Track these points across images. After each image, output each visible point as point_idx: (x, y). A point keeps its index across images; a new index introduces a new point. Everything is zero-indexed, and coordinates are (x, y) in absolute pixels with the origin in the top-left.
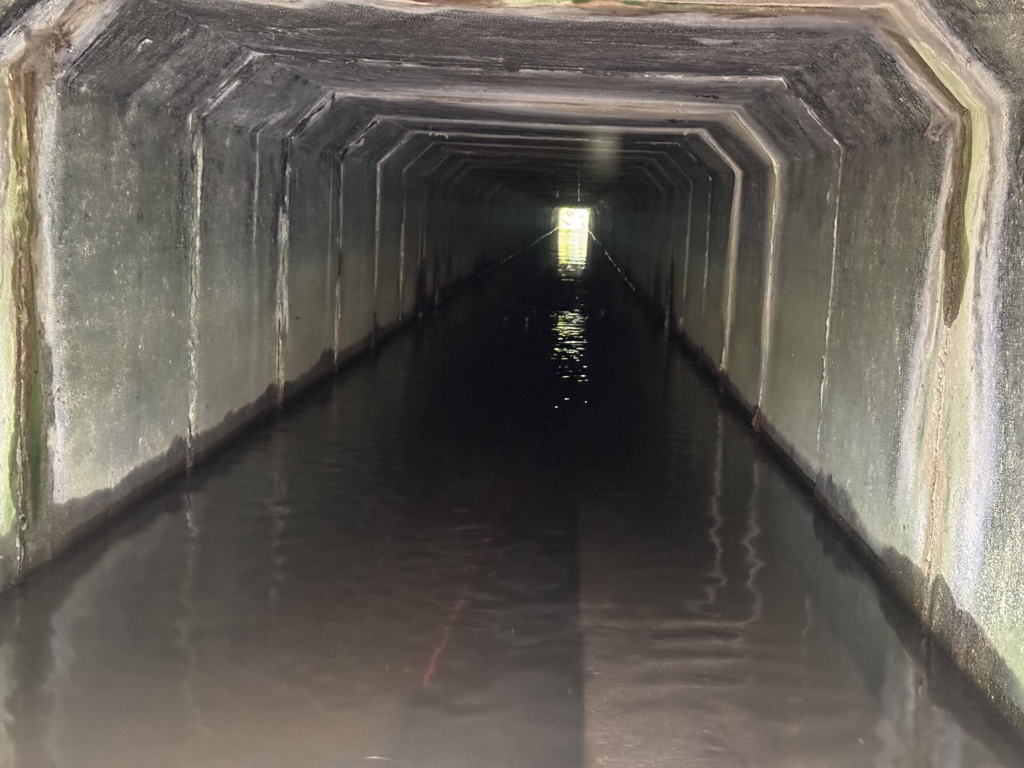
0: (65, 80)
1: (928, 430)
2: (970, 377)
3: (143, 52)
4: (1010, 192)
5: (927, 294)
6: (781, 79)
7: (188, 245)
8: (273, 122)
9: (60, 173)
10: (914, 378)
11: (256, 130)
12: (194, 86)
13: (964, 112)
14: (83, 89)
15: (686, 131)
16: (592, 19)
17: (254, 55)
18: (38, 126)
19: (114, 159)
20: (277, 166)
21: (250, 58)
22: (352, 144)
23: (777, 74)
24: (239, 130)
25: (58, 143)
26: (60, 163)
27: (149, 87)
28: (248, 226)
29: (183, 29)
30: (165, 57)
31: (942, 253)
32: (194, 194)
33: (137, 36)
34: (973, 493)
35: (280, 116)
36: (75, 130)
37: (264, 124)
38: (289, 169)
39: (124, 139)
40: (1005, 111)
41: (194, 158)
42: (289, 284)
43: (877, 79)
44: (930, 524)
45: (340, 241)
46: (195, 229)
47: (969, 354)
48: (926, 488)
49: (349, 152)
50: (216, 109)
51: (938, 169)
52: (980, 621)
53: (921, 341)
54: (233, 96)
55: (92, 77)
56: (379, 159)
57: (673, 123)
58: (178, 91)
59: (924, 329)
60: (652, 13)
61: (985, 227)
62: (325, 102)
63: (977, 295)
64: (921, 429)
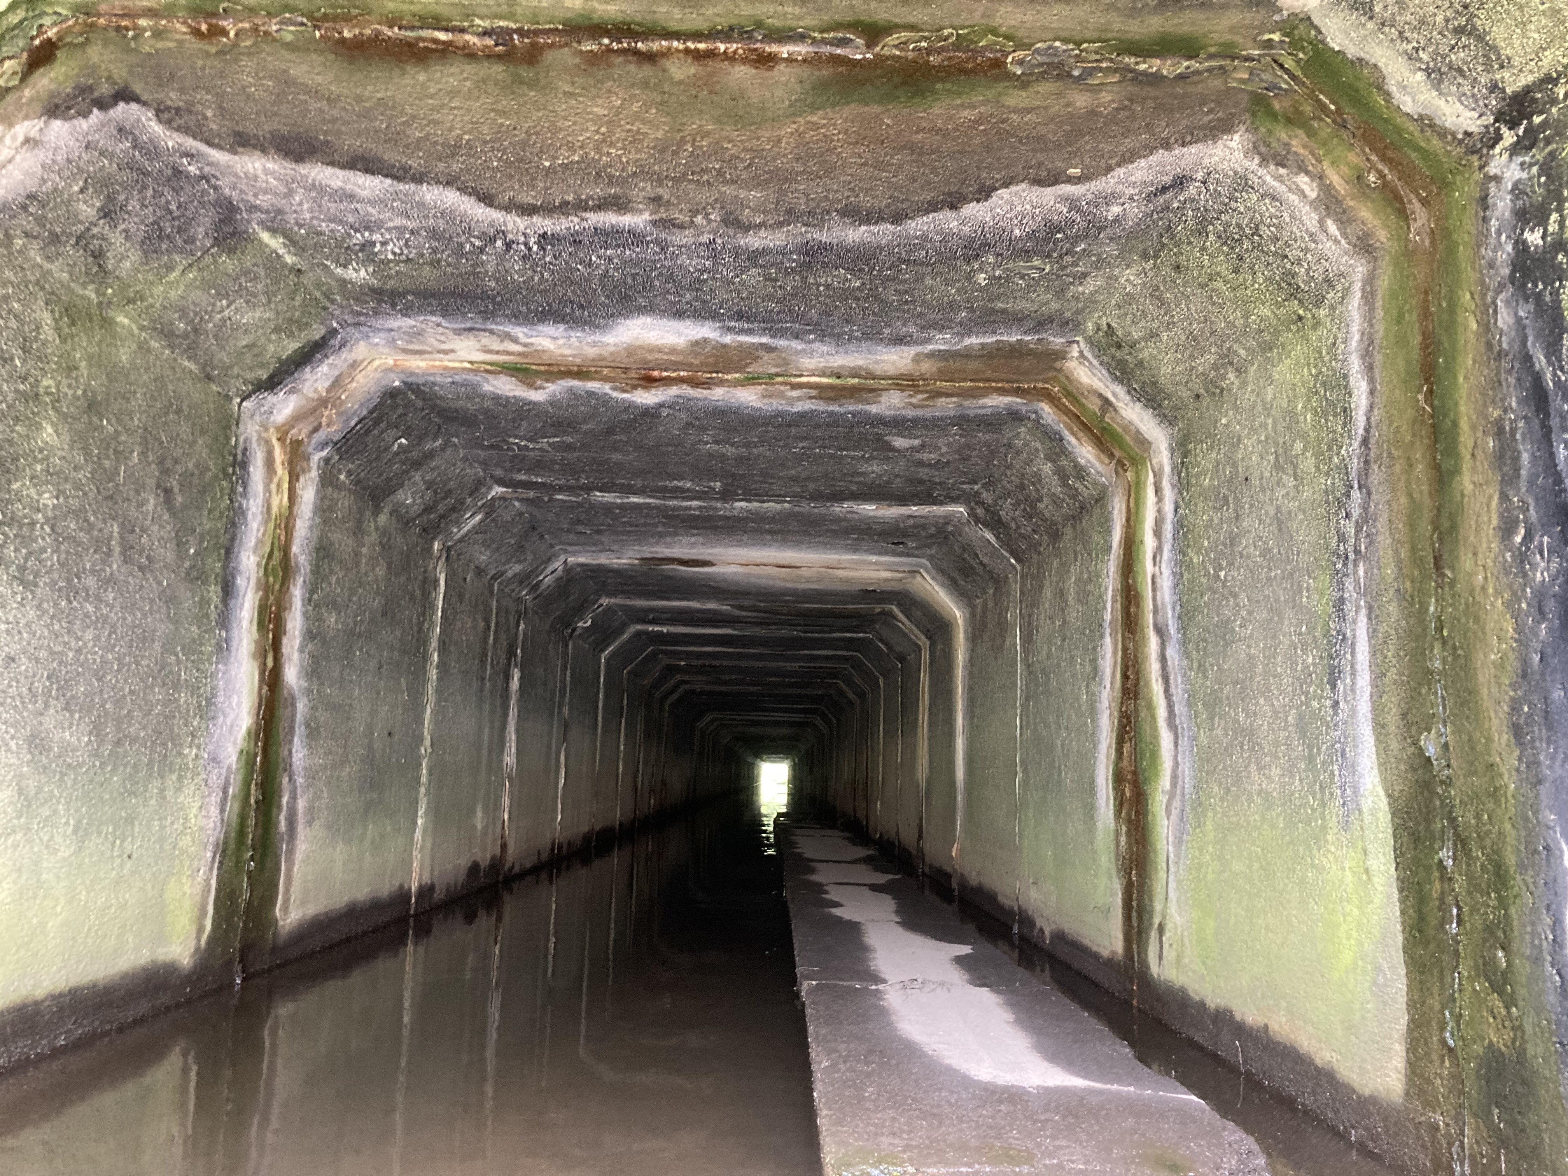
0: (327, 460)
3: (397, 454)
4: (1177, 508)
6: (961, 509)
7: (425, 658)
8: (510, 573)
9: (315, 540)
11: (494, 578)
12: (441, 508)
14: (342, 477)
15: (877, 608)
17: (497, 491)
18: (299, 492)
19: (364, 550)
20: (512, 621)
21: (493, 493)
22: (580, 624)
24: (480, 572)
25: (315, 513)
26: (316, 533)
27: (400, 495)
28: (483, 662)
29: (435, 439)
30: (417, 464)
32: (434, 613)
33: (393, 432)
35: (517, 568)
36: (331, 509)
37: (502, 573)
38: (522, 627)
39: (374, 537)
41: (436, 581)
42: (517, 731)
43: (1048, 468)
45: (566, 710)
46: (434, 644)
49: (577, 633)
50: (461, 540)
54: (476, 530)
55: (351, 466)
56: (603, 651)
58: (428, 510)
61: (1158, 550)
62: (557, 564)
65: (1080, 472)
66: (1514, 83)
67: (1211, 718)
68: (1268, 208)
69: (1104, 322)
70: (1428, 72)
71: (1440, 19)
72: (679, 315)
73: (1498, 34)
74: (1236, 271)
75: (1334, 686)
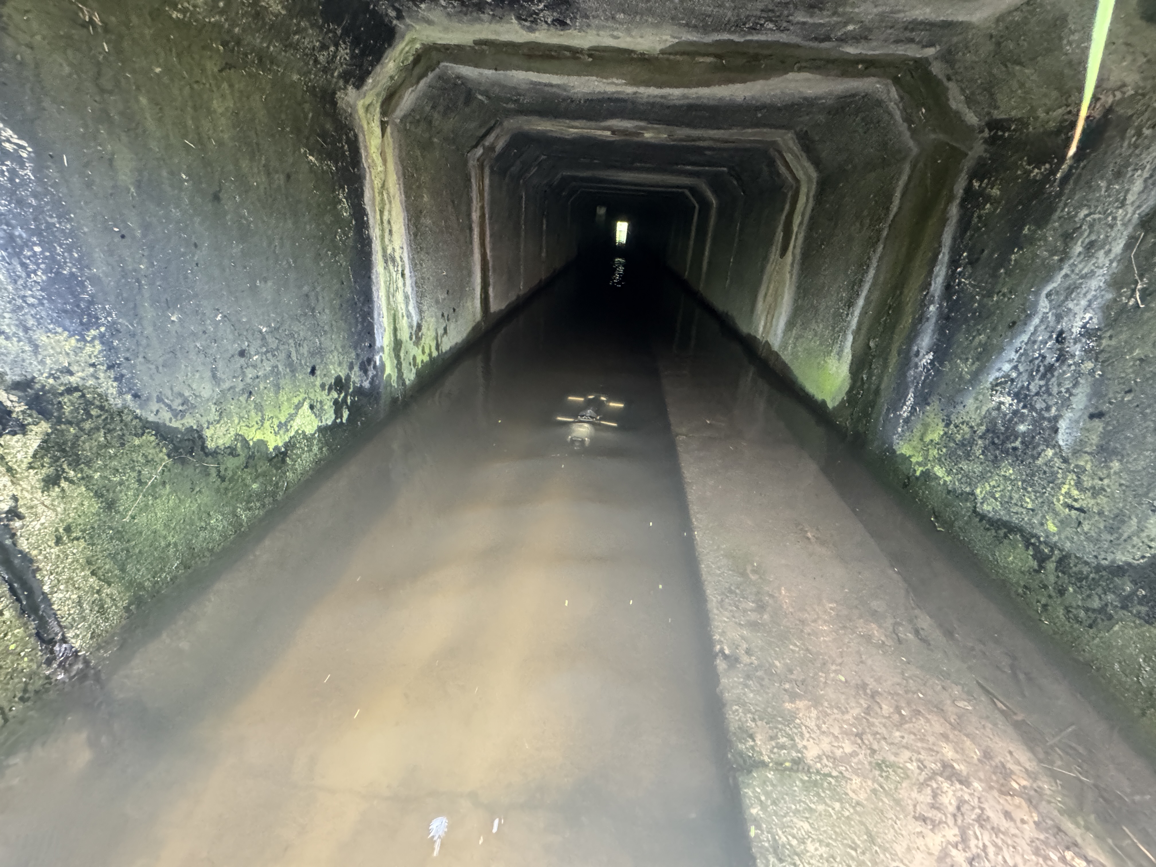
0: (492, 165)
1: (769, 294)
2: (788, 276)
3: (513, 155)
4: (813, 210)
5: (774, 247)
6: (725, 169)
7: (521, 228)
8: (544, 183)
9: (490, 199)
10: (765, 278)
11: (539, 187)
12: (525, 169)
13: (797, 181)
14: (496, 169)
15: (680, 190)
16: (672, 143)
17: (543, 157)
18: (484, 182)
19: (503, 195)
20: (543, 200)
22: (564, 193)
23: (724, 167)
24: (535, 185)
25: (489, 189)
26: (490, 196)
27: (513, 169)
28: (536, 221)
29: (523, 148)
30: (519, 157)
31: (782, 234)
32: (522, 209)
33: (513, 149)
34: (784, 313)
35: (546, 181)
36: (493, 184)
37: (541, 184)
38: (546, 202)
39: (505, 188)
40: (815, 181)
41: (522, 196)
42: (546, 244)
43: (765, 169)
44: (766, 324)
45: (558, 229)
47: (788, 268)
48: (765, 313)
49: (562, 196)
50: (529, 178)
51: (784, 203)
52: (780, 353)
53: (769, 265)
54: (535, 173)
55: (499, 164)
56: (570, 199)
57: (678, 187)
58: (520, 171)
59: (771, 260)
60: (694, 140)
61: (801, 223)
62: (559, 176)
63: (794, 247)
64: (766, 294)
65: (779, 175)
66: (998, 115)
67: (804, 297)
68: (886, 117)
69: (805, 129)
70: (966, 97)
71: (979, 81)
72: (632, 119)
73: (999, 96)
74: (865, 133)
75: (849, 308)
